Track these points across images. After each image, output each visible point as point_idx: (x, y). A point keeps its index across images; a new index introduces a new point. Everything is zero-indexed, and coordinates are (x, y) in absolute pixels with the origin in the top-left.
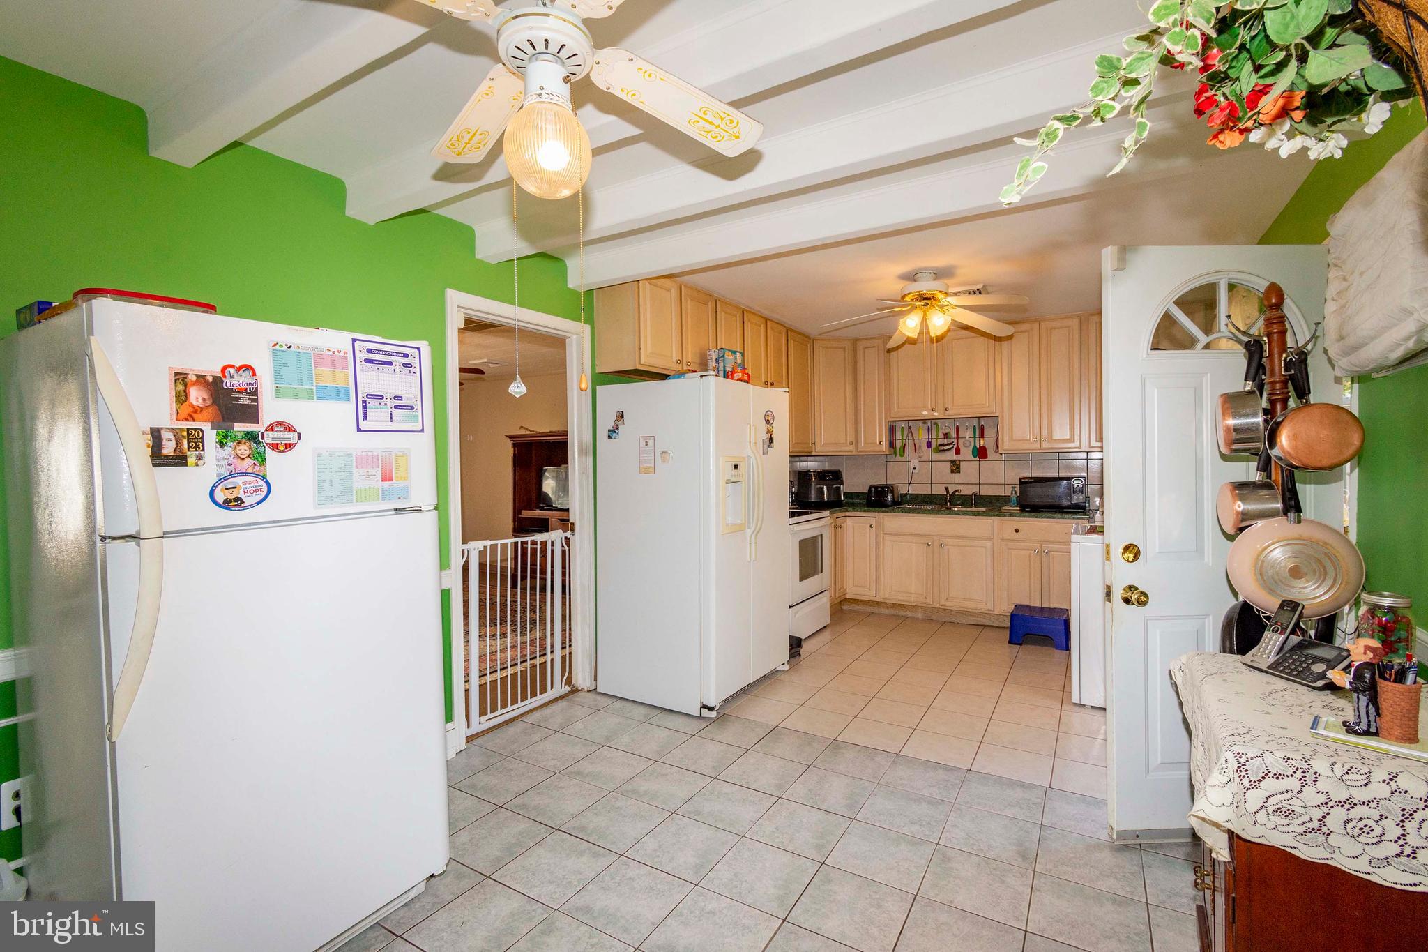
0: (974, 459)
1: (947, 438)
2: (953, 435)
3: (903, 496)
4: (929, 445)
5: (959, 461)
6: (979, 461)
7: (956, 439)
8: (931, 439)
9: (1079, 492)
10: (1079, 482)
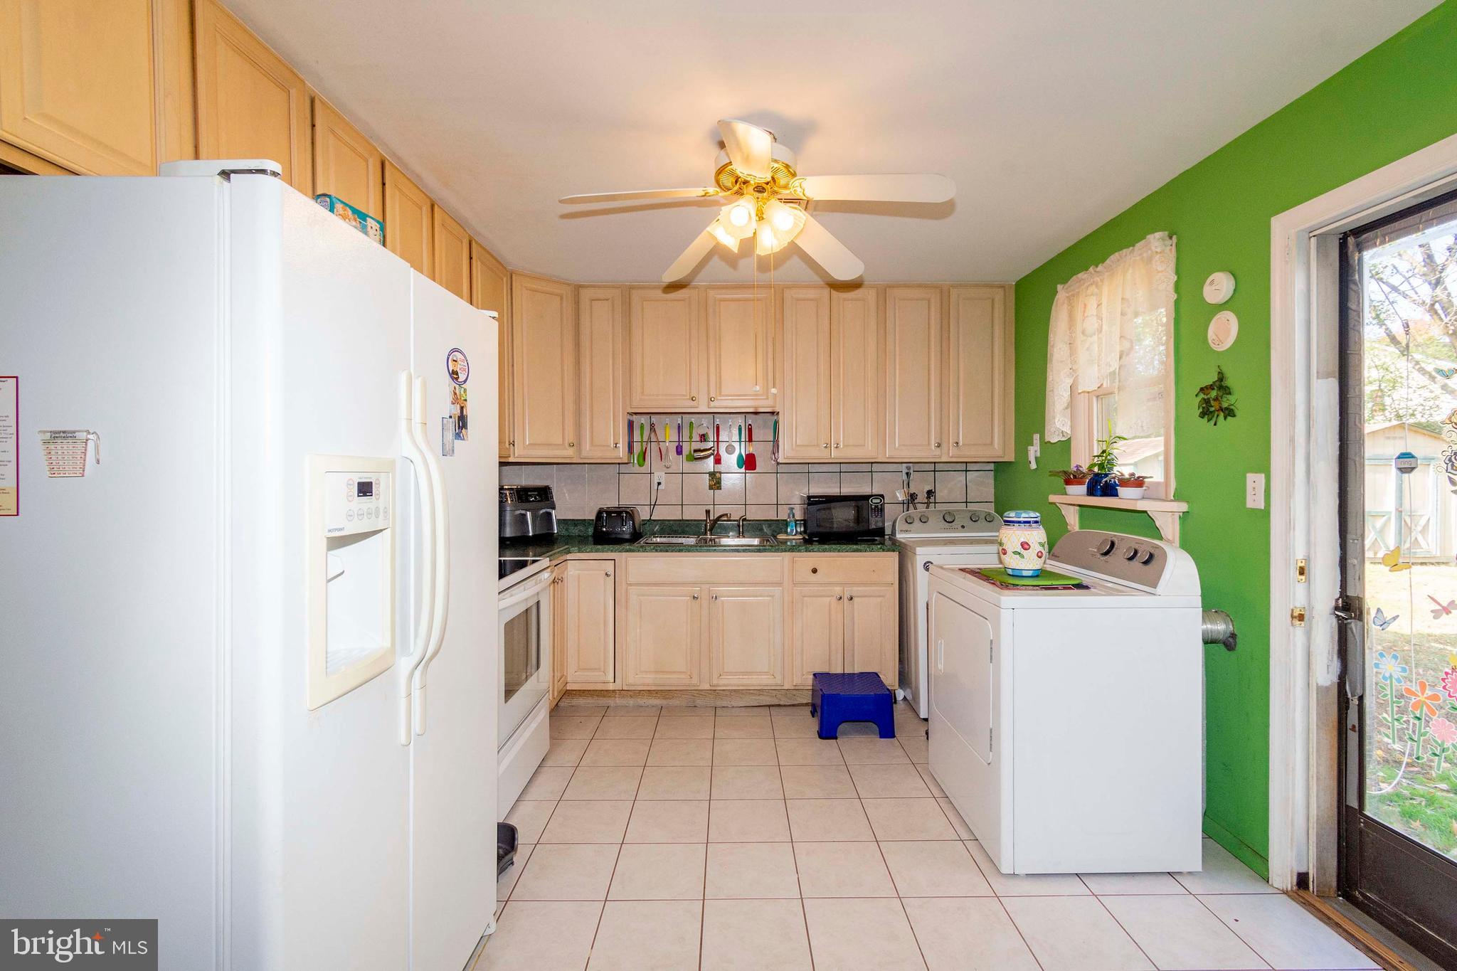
0: (738, 470)
1: (705, 441)
2: (711, 437)
3: (645, 522)
4: (679, 451)
5: (720, 473)
6: (745, 473)
7: (716, 443)
8: (682, 441)
9: (878, 513)
10: (878, 501)
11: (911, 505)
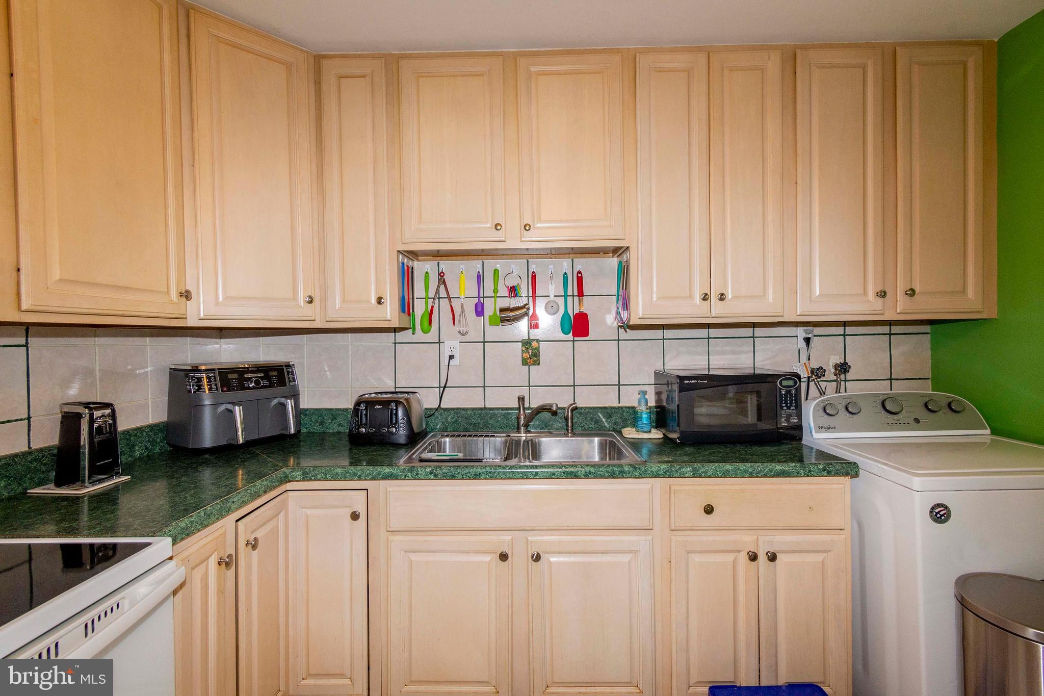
0: (562, 336)
1: (516, 296)
2: (524, 291)
3: (429, 414)
4: (479, 310)
5: (538, 341)
6: (573, 341)
7: (531, 299)
8: (484, 297)
9: (791, 403)
10: (791, 383)
11: (812, 384)
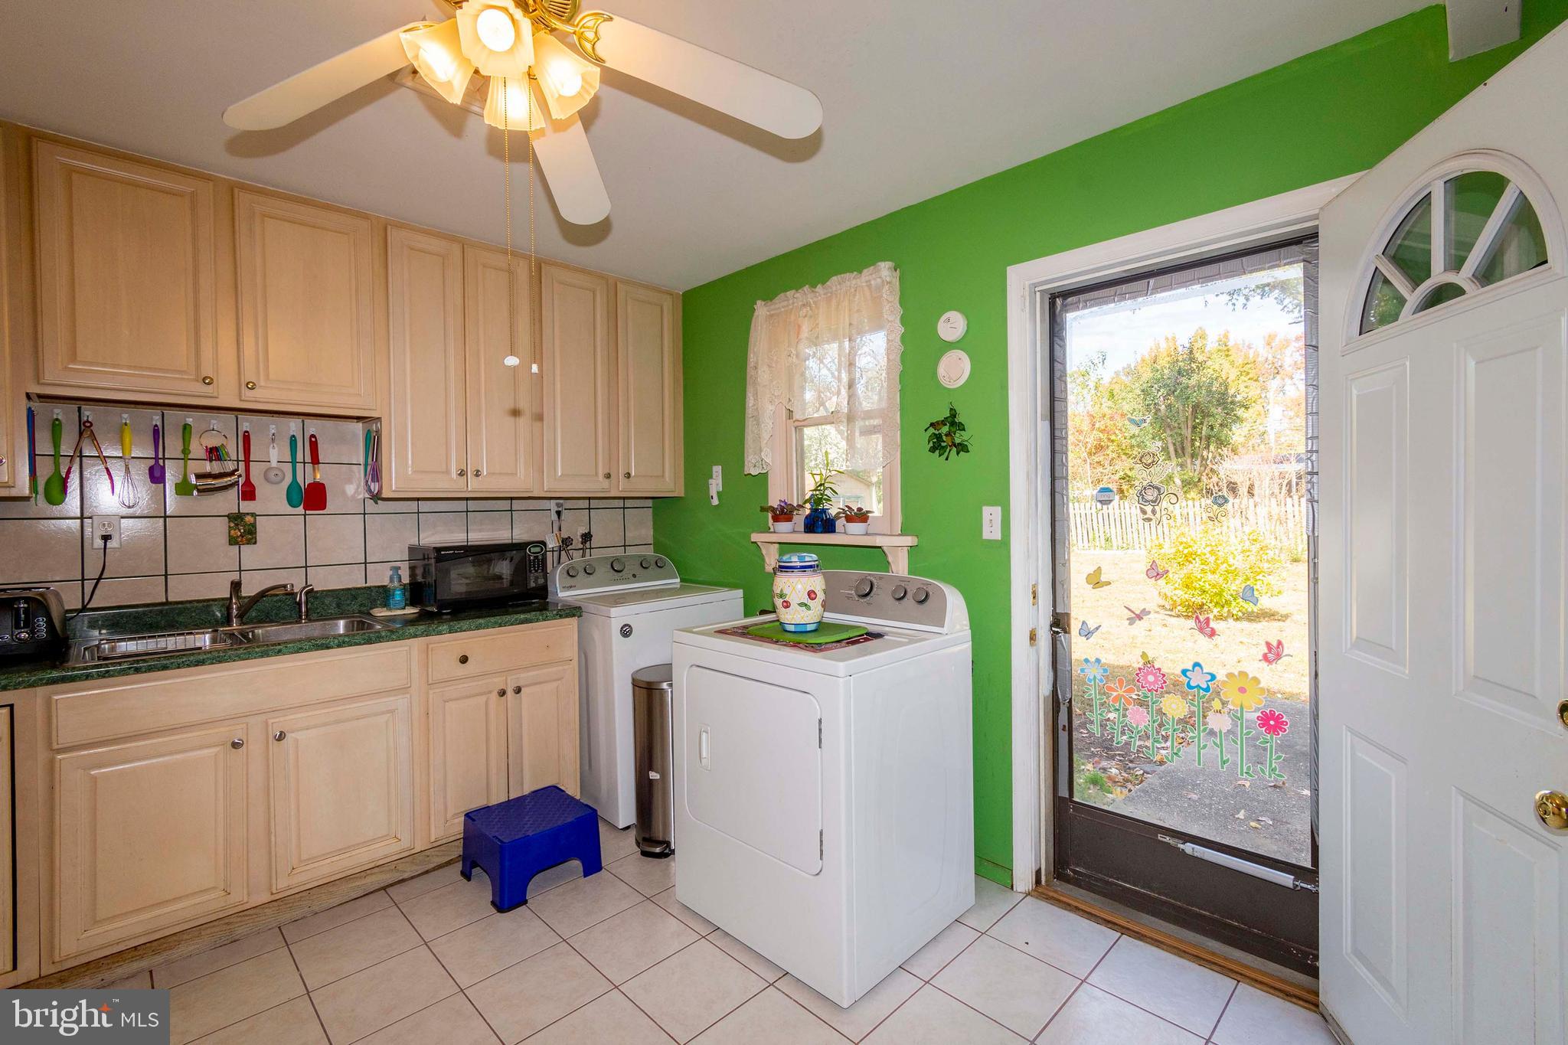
0: (290, 510)
2: (232, 453)
4: (157, 476)
5: (254, 515)
6: (305, 515)
7: (242, 465)
8: (165, 459)
9: (538, 567)
10: (538, 549)
11: (563, 553)
